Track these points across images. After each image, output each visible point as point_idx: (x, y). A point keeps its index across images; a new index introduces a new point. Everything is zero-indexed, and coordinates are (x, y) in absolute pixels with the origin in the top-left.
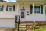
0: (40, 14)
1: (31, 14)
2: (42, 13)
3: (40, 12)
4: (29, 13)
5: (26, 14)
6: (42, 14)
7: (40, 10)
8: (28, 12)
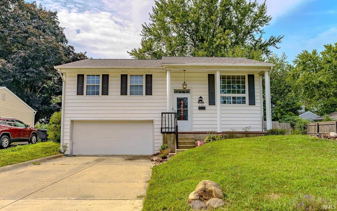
0: (246, 107)
1: (212, 107)
2: (252, 102)
3: (244, 98)
4: (206, 104)
5: (193, 105)
6: (252, 107)
7: (244, 92)
8: (201, 100)
